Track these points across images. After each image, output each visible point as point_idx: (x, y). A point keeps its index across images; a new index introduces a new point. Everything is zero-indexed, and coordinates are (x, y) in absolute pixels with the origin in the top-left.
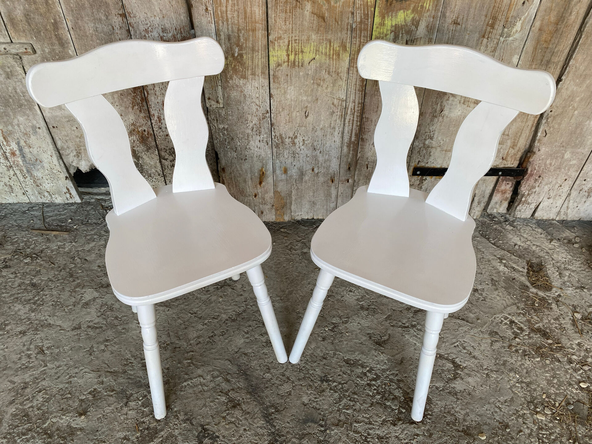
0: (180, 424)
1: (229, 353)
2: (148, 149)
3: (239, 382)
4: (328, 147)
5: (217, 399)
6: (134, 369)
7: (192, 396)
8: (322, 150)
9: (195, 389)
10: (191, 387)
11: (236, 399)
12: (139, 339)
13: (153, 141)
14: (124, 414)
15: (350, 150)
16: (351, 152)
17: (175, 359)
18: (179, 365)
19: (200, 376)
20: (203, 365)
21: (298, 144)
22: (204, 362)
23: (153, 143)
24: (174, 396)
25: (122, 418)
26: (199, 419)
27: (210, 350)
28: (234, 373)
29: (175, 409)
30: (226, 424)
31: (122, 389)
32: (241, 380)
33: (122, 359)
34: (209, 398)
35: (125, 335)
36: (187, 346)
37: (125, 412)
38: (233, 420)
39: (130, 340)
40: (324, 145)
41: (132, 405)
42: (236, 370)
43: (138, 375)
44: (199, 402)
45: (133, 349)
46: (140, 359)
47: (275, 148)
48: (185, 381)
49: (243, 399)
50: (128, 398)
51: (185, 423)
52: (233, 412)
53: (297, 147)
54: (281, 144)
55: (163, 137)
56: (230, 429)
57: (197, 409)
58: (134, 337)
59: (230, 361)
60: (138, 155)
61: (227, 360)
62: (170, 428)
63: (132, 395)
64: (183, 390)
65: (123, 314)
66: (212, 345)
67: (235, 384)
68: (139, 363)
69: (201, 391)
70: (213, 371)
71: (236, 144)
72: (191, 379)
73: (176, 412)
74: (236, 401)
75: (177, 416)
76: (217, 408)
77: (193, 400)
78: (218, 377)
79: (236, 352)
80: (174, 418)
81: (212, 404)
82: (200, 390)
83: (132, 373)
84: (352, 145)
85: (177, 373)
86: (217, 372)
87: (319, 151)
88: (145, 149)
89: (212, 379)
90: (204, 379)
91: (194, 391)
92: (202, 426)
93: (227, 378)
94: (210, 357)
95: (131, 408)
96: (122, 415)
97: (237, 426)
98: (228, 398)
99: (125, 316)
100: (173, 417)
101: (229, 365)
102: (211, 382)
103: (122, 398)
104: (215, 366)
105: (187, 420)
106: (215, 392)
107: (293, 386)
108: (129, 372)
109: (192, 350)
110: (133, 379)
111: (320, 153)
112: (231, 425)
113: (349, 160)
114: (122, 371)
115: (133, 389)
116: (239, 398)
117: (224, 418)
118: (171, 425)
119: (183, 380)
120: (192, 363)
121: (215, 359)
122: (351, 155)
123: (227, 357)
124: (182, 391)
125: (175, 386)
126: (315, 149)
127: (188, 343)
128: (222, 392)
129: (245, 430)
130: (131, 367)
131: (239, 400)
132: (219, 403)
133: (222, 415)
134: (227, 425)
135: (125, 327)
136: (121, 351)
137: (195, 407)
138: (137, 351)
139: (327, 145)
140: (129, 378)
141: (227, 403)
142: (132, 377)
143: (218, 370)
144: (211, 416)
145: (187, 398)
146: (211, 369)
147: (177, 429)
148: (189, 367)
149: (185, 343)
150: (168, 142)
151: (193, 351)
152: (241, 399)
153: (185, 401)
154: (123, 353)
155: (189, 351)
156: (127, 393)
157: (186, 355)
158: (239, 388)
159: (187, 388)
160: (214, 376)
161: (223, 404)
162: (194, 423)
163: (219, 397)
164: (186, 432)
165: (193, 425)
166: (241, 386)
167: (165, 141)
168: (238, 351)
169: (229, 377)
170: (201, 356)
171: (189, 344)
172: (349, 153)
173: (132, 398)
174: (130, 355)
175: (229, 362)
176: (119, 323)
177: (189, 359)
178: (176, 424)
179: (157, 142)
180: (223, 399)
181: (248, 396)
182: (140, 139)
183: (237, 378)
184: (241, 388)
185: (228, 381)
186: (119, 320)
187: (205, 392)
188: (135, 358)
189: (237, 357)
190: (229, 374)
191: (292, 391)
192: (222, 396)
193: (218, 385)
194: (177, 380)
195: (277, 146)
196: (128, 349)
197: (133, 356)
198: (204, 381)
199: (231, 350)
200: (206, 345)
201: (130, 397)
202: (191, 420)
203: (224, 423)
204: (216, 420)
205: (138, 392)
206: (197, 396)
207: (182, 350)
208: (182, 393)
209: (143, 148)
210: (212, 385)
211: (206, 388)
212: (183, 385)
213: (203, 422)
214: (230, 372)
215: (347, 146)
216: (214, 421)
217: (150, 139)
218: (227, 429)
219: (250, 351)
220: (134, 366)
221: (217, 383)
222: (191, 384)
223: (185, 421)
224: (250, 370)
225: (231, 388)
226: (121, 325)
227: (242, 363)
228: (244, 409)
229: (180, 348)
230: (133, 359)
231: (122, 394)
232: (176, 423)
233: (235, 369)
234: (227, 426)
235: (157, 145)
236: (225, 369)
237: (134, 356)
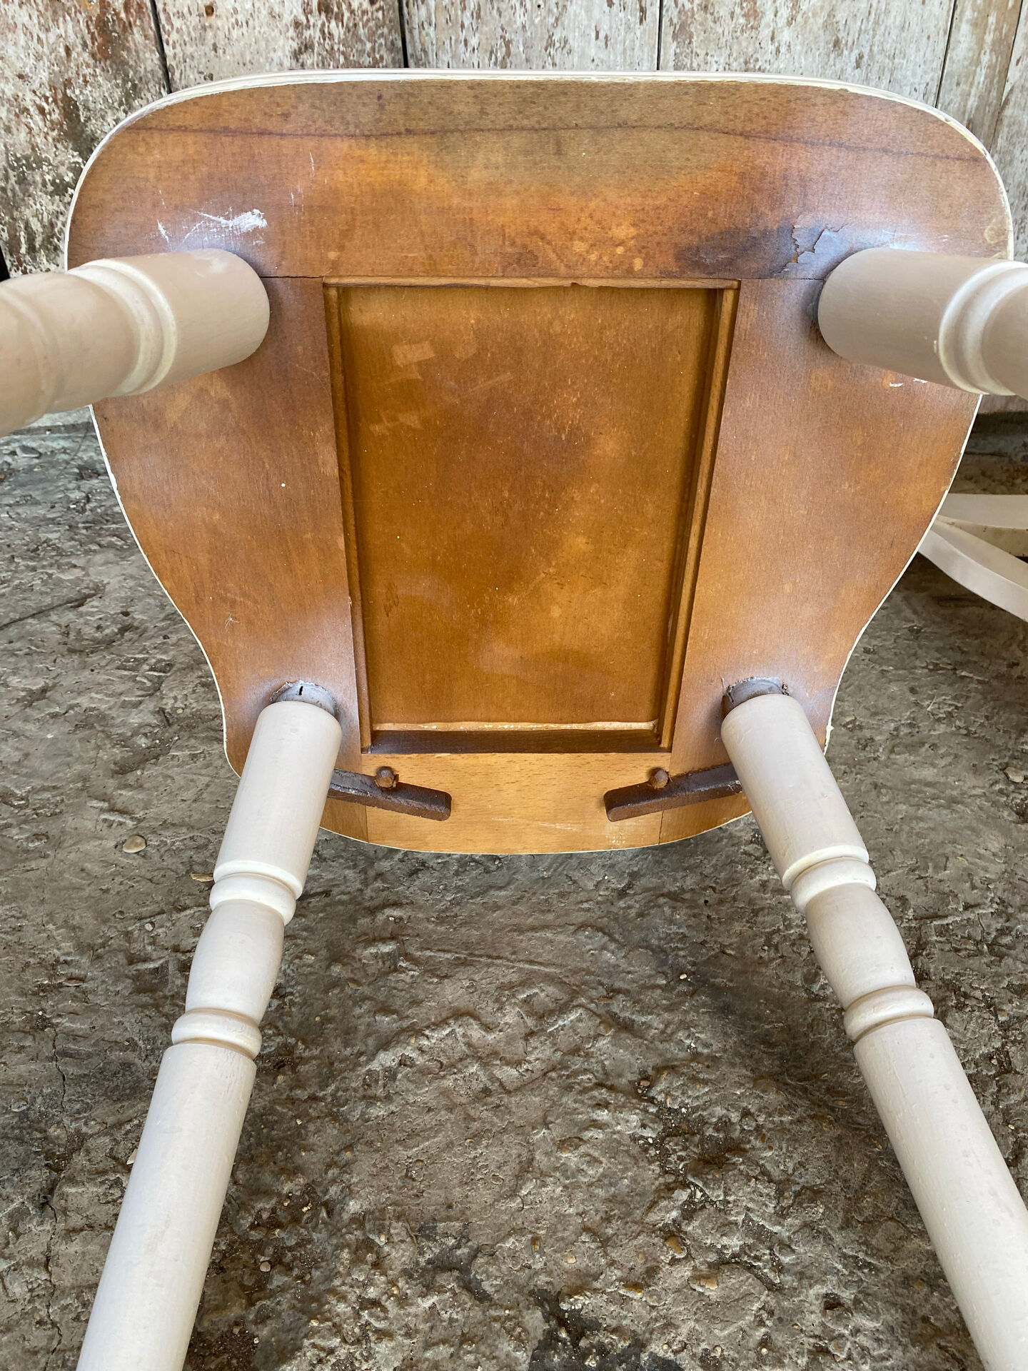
0: (403, 1301)
1: (583, 896)
2: (127, 95)
3: (684, 1025)
4: (895, 32)
5: (596, 1124)
6: (94, 1009)
7: (441, 1124)
8: (866, 51)
9: (448, 1083)
10: (424, 1072)
11: (703, 1122)
12: (113, 876)
13: (152, 44)
14: (31, 1263)
15: (981, 42)
16: (985, 59)
17: (312, 945)
18: (336, 969)
19: (458, 1014)
20: (464, 963)
21: (769, 15)
22: (466, 945)
23: (151, 60)
24: (332, 1130)
25: (18, 1289)
26: (514, 1256)
27: (483, 893)
28: (644, 988)
29: (354, 1206)
30: (698, 1277)
31: (23, 1116)
32: (692, 1016)
33: (27, 965)
34: (546, 1124)
35: (43, 863)
36: (366, 883)
37: (36, 1251)
38: (734, 1243)
39: (70, 878)
40: (877, 23)
41: (84, 1202)
42: (648, 970)
43: (115, 1034)
44: (489, 1154)
45: (86, 918)
46: (121, 958)
47: (675, 37)
48: (385, 1045)
49: (746, 1114)
50: (57, 1164)
51: (429, 1289)
52: (717, 1195)
53: (765, 33)
54: (699, 16)
55: (194, 20)
56: (731, 1305)
57: (483, 1195)
58: (88, 866)
59: (600, 929)
60: (91, 127)
61: (582, 926)
62: (337, 1330)
63: (78, 1142)
64: (380, 1092)
65: (37, 783)
66: (487, 871)
67: (666, 1037)
68: (118, 979)
69: (486, 1091)
70: (524, 984)
71: (510, 23)
72: (418, 1033)
73: (359, 1220)
74: (710, 1132)
75: (369, 1245)
76: (607, 1179)
77: (450, 1145)
78: (563, 1009)
79: (622, 894)
80: (357, 1261)
81: (570, 1158)
82: (477, 1087)
83: (79, 1026)
84: (992, 20)
85: (333, 1012)
86: (551, 989)
87: (856, 52)
88: (118, 93)
89: (530, 1022)
90: (488, 1028)
91: (445, 1093)
92: (548, 1301)
93: (614, 1016)
94: (490, 924)
95: (76, 1220)
96: (16, 1268)
97: (771, 1287)
98: (657, 1115)
99: (44, 789)
100: (345, 1255)
101: (604, 948)
102: (534, 1042)
103: (24, 1164)
104: (531, 962)
105: (442, 1265)
106: (569, 1088)
107: (1005, 1027)
108: (65, 1022)
109: (393, 898)
110: (89, 1055)
111: (858, 66)
112: (736, 1281)
113: (972, 102)
114: (27, 1021)
115: (88, 1108)
116: (719, 1111)
117: (672, 1234)
118: (341, 1308)
119: (371, 1042)
120: (408, 957)
121: (520, 930)
122: (981, 77)
123: (580, 918)
124: (375, 1098)
125: (331, 1076)
126: (837, 43)
127: (364, 871)
128: (611, 1088)
129: (832, 1304)
130: (74, 998)
131: (724, 1124)
132: (613, 1149)
133: (653, 1217)
134: (707, 1278)
135: (43, 828)
136: (20, 928)
137: (468, 1181)
138: (105, 921)
139: (890, 21)
140: (65, 1054)
141: (659, 1143)
142: (84, 1047)
143: (550, 979)
144: (586, 1229)
145: (413, 1134)
146: (515, 978)
147: (383, 1334)
148: (393, 977)
149: (350, 873)
150: (215, 48)
151: (396, 904)
152: (735, 1117)
153: (402, 1153)
154: (30, 936)
155: (376, 902)
156: (54, 1131)
157: (364, 922)
158: (696, 1056)
159: (401, 1083)
160: (538, 1008)
161: (635, 1150)
162: (486, 1286)
163: (603, 1115)
164: (444, 1351)
165: (482, 1298)
166: (706, 1045)
167: (202, 40)
168: (629, 886)
169: (619, 1006)
170: (441, 920)
171: (371, 873)
172: (978, 62)
173: (80, 1159)
174: (67, 946)
175: (600, 939)
176: (16, 816)
177: (384, 940)
178: (375, 1303)
179: (169, 51)
180: (630, 1122)
181: (773, 1097)
182: (93, 39)
183: (668, 1009)
184: (714, 1059)
185: (626, 1027)
186: (20, 807)
187: (509, 1092)
188: (99, 957)
189: (633, 913)
190: (619, 991)
191: (1012, 1049)
192: (620, 1108)
193: (575, 1051)
194: (336, 1047)
195: (683, 26)
196: (60, 919)
197: (82, 948)
198: (491, 1037)
199: (591, 886)
200: (457, 874)
201: (67, 1157)
202: (465, 1270)
203: (685, 1271)
204: (629, 1254)
205: (119, 1125)
206: (469, 1118)
207: (341, 902)
208: (378, 1111)
209: (107, 85)
210: (540, 1054)
211: (508, 1074)
212: (375, 1066)
213: (546, 1270)
214: (619, 984)
215: (975, 24)
216: (612, 1263)
217: (137, 36)
218: (712, 1312)
219: (690, 882)
220: (94, 992)
221: (565, 1041)
222: (420, 1061)
223: (426, 1277)
224: (724, 967)
225: (654, 1060)
226: (25, 822)
227: (667, 937)
228: (776, 1174)
229: (327, 893)
230: (85, 961)
231: (20, 1140)
232: (372, 1293)
233: (641, 968)
234: (712, 1290)
235: (166, 70)
236: (589, 972)
237: (91, 947)
